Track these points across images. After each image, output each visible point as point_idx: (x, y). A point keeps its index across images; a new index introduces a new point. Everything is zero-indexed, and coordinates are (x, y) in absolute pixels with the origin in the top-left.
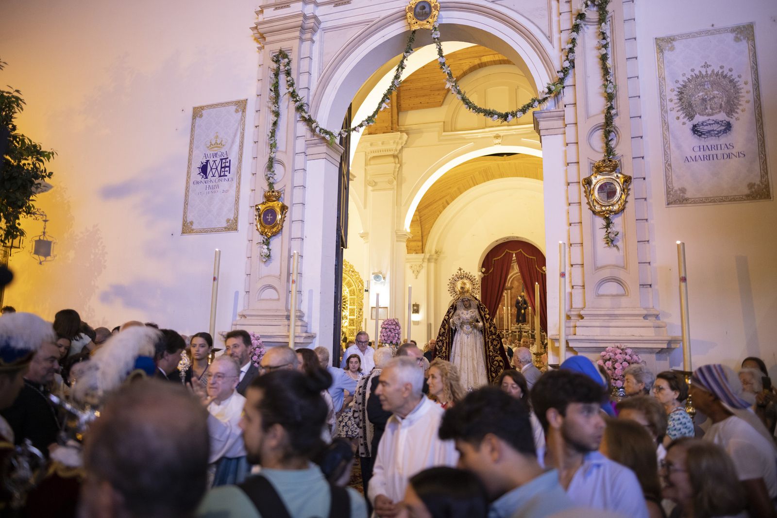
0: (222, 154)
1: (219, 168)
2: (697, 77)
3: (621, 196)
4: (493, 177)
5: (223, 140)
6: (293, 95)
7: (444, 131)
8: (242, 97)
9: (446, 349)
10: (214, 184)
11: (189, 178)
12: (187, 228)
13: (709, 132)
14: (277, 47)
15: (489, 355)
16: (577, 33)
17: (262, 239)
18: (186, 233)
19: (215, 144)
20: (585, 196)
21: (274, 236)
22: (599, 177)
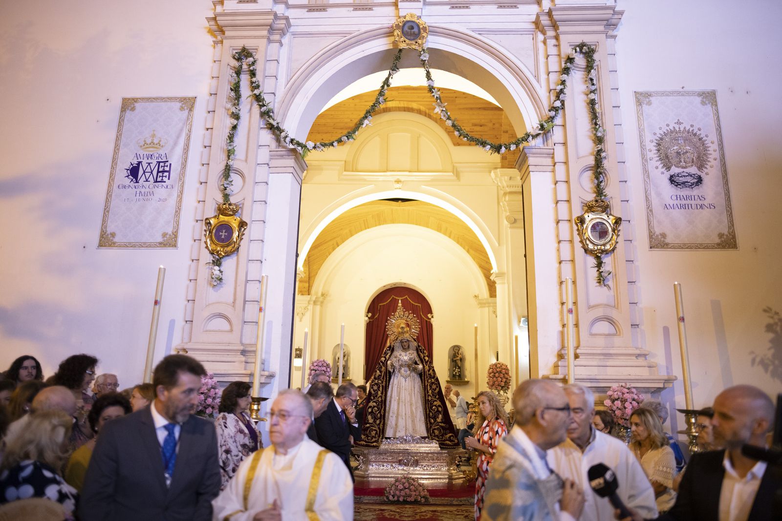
0: (160, 156)
1: (155, 172)
2: (672, 132)
3: (612, 237)
4: (385, 222)
5: (162, 140)
6: (258, 98)
7: (345, 171)
8: (190, 94)
9: (382, 393)
10: (148, 190)
11: (113, 180)
12: (106, 240)
13: (684, 183)
14: (239, 44)
15: (428, 399)
16: (568, 75)
17: (212, 258)
18: (105, 246)
19: (150, 144)
20: (578, 234)
21: (228, 256)
22: (591, 216)
